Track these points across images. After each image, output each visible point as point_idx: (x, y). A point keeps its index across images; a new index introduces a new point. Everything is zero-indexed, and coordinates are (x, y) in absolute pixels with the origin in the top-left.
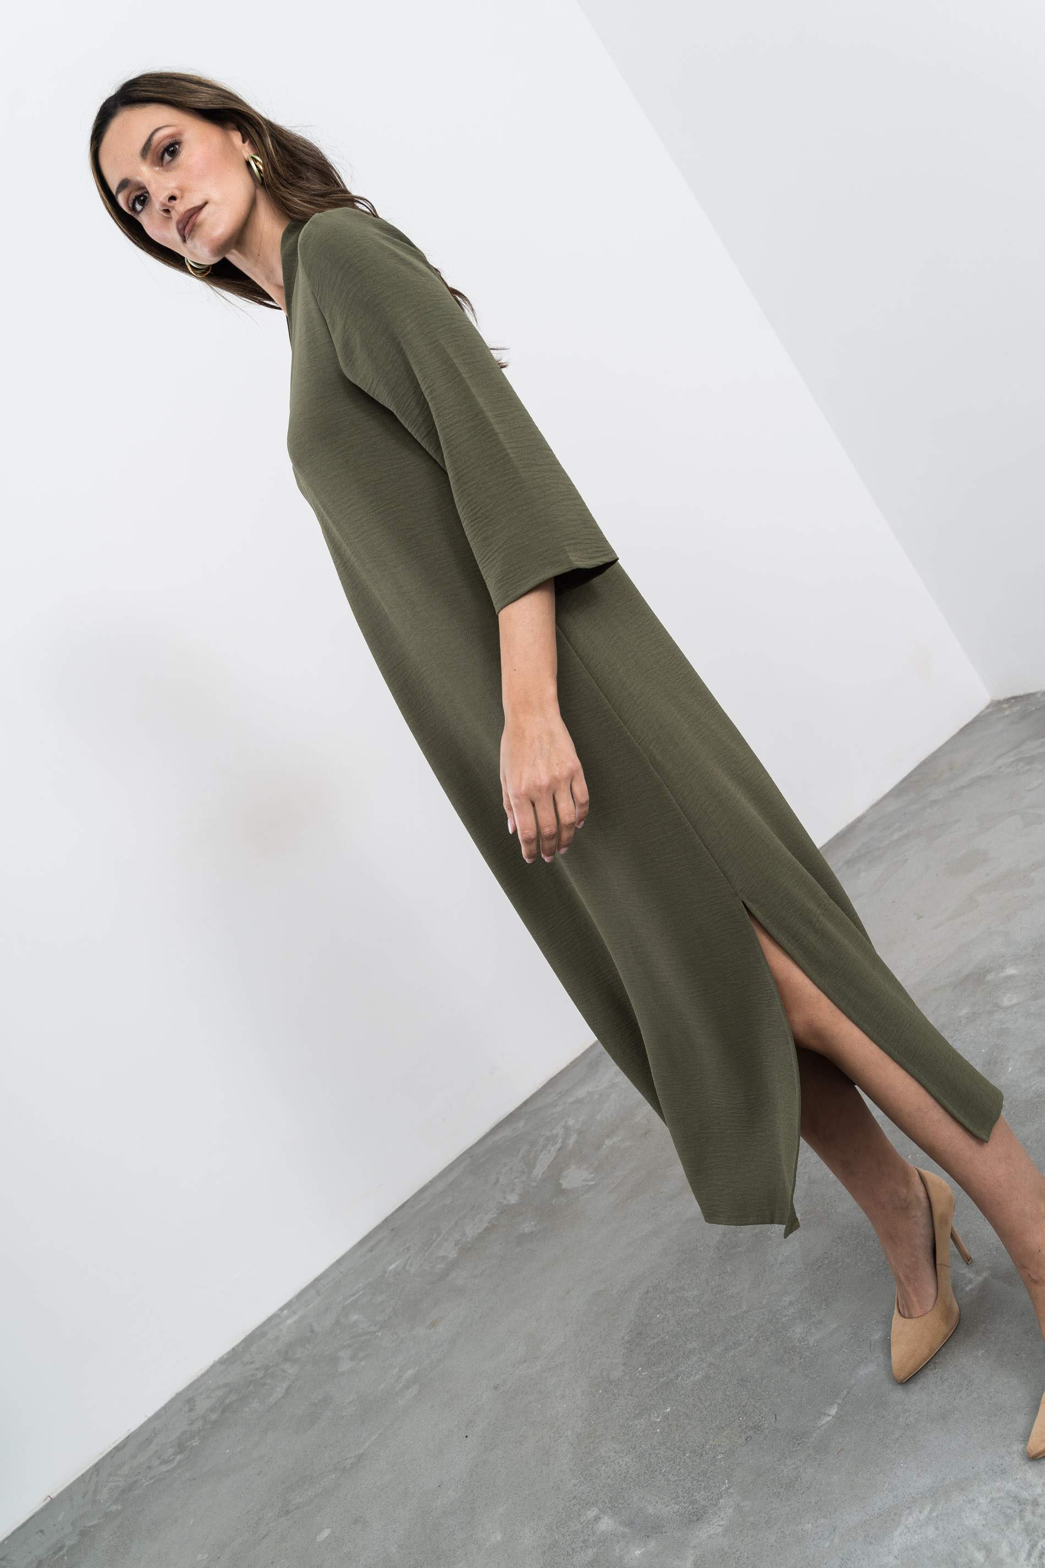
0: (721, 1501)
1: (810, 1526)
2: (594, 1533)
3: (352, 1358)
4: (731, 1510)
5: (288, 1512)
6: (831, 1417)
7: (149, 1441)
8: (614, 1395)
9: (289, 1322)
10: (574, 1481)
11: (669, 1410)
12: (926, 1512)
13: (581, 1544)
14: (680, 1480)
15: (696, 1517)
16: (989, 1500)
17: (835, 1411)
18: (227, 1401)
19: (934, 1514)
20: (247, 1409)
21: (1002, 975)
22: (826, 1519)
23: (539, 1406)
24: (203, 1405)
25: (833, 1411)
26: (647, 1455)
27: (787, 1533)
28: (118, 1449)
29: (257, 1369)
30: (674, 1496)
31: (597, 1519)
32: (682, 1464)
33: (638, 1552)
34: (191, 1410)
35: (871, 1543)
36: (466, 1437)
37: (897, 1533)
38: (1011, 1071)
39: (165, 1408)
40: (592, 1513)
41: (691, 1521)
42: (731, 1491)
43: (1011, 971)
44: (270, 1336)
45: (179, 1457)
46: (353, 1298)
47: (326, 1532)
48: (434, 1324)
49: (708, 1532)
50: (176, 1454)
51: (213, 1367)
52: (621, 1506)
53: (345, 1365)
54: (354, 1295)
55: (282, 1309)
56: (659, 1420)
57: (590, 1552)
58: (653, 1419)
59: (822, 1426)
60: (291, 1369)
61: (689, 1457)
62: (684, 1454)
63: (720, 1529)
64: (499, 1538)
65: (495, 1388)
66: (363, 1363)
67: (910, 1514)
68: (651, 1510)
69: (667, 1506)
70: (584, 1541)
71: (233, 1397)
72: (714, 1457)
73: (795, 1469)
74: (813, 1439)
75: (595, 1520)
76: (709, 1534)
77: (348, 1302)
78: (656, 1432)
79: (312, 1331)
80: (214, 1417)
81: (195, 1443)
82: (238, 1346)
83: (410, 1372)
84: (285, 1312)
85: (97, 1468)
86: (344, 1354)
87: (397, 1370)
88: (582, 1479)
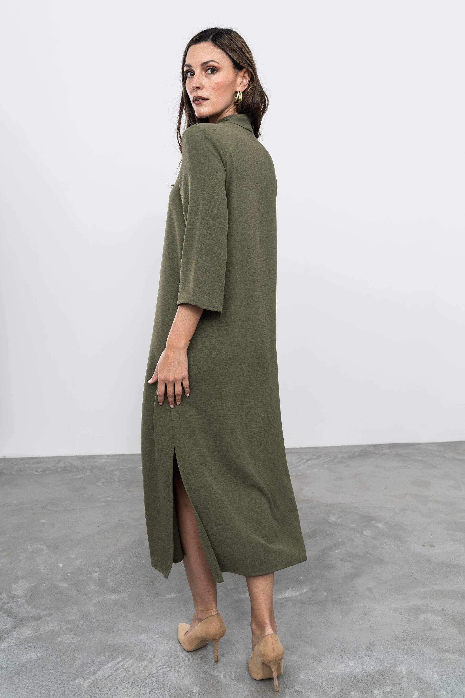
0: (124, 593)
1: (131, 616)
2: (91, 574)
3: (103, 483)
4: (122, 597)
5: (43, 508)
6: (170, 597)
7: (40, 462)
8: (139, 547)
9: (104, 460)
10: (104, 559)
11: (144, 561)
12: (156, 636)
13: (85, 574)
14: (123, 580)
15: (114, 591)
16: (171, 647)
17: (174, 596)
18: (66, 468)
19: (156, 639)
20: (67, 474)
21: (377, 524)
22: (136, 618)
23: (122, 534)
24: (61, 464)
25: (173, 596)
26: (125, 568)
27: (125, 613)
28: (32, 458)
29: (82, 466)
30: (117, 582)
31: (96, 572)
32: (129, 576)
33: (93, 587)
34: (57, 463)
35: (136, 632)
36: (98, 526)
37: (143, 635)
38: (337, 552)
39: (53, 458)
40: (97, 569)
41: (112, 591)
42: (128, 593)
43: (380, 525)
44: (95, 460)
45: (41, 473)
46: (123, 467)
47: (44, 521)
48: (129, 492)
49: (111, 597)
50: (41, 471)
51: (75, 456)
52: (104, 574)
53: (99, 484)
54: (124, 467)
55: (106, 455)
56: (139, 562)
57: (85, 578)
58: (138, 560)
59: (166, 597)
60: (88, 473)
61: (132, 577)
62: (132, 575)
63: (114, 599)
64: (73, 557)
65: (119, 520)
66: (103, 487)
67: (152, 634)
68: (108, 581)
69: (112, 583)
70: (87, 574)
71: (69, 468)
72: (137, 581)
73: (147, 601)
74: (160, 598)
75: (95, 572)
76: (111, 598)
77: (121, 467)
78: (134, 564)
79: (105, 468)
80: (59, 469)
81: (48, 472)
82: (86, 456)
83: (109, 499)
84: (106, 457)
85: (23, 459)
86: (103, 480)
87: (107, 495)
88: (106, 560)
